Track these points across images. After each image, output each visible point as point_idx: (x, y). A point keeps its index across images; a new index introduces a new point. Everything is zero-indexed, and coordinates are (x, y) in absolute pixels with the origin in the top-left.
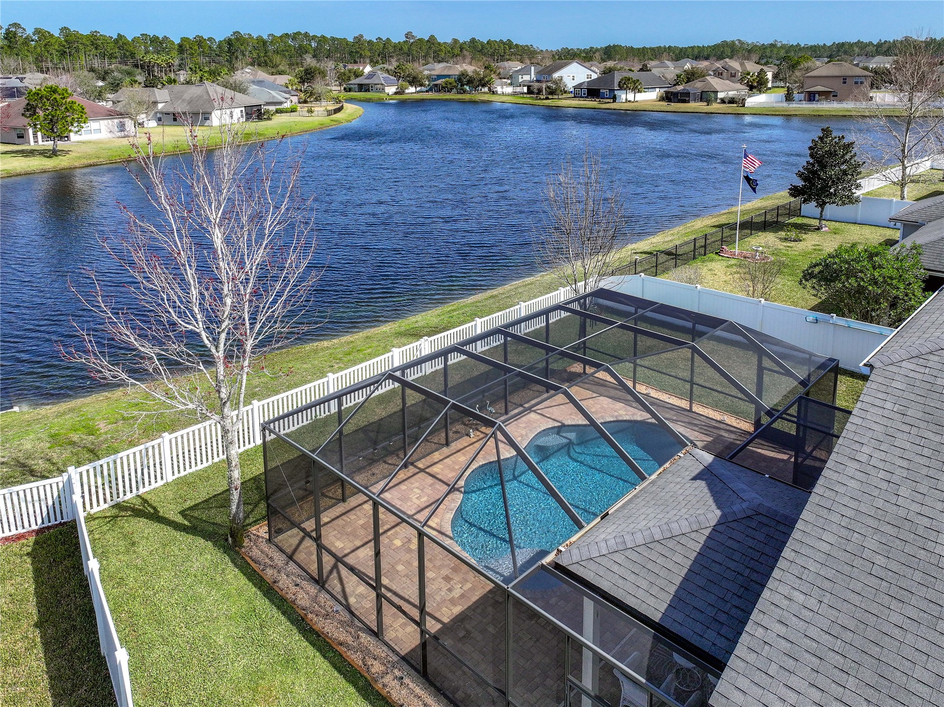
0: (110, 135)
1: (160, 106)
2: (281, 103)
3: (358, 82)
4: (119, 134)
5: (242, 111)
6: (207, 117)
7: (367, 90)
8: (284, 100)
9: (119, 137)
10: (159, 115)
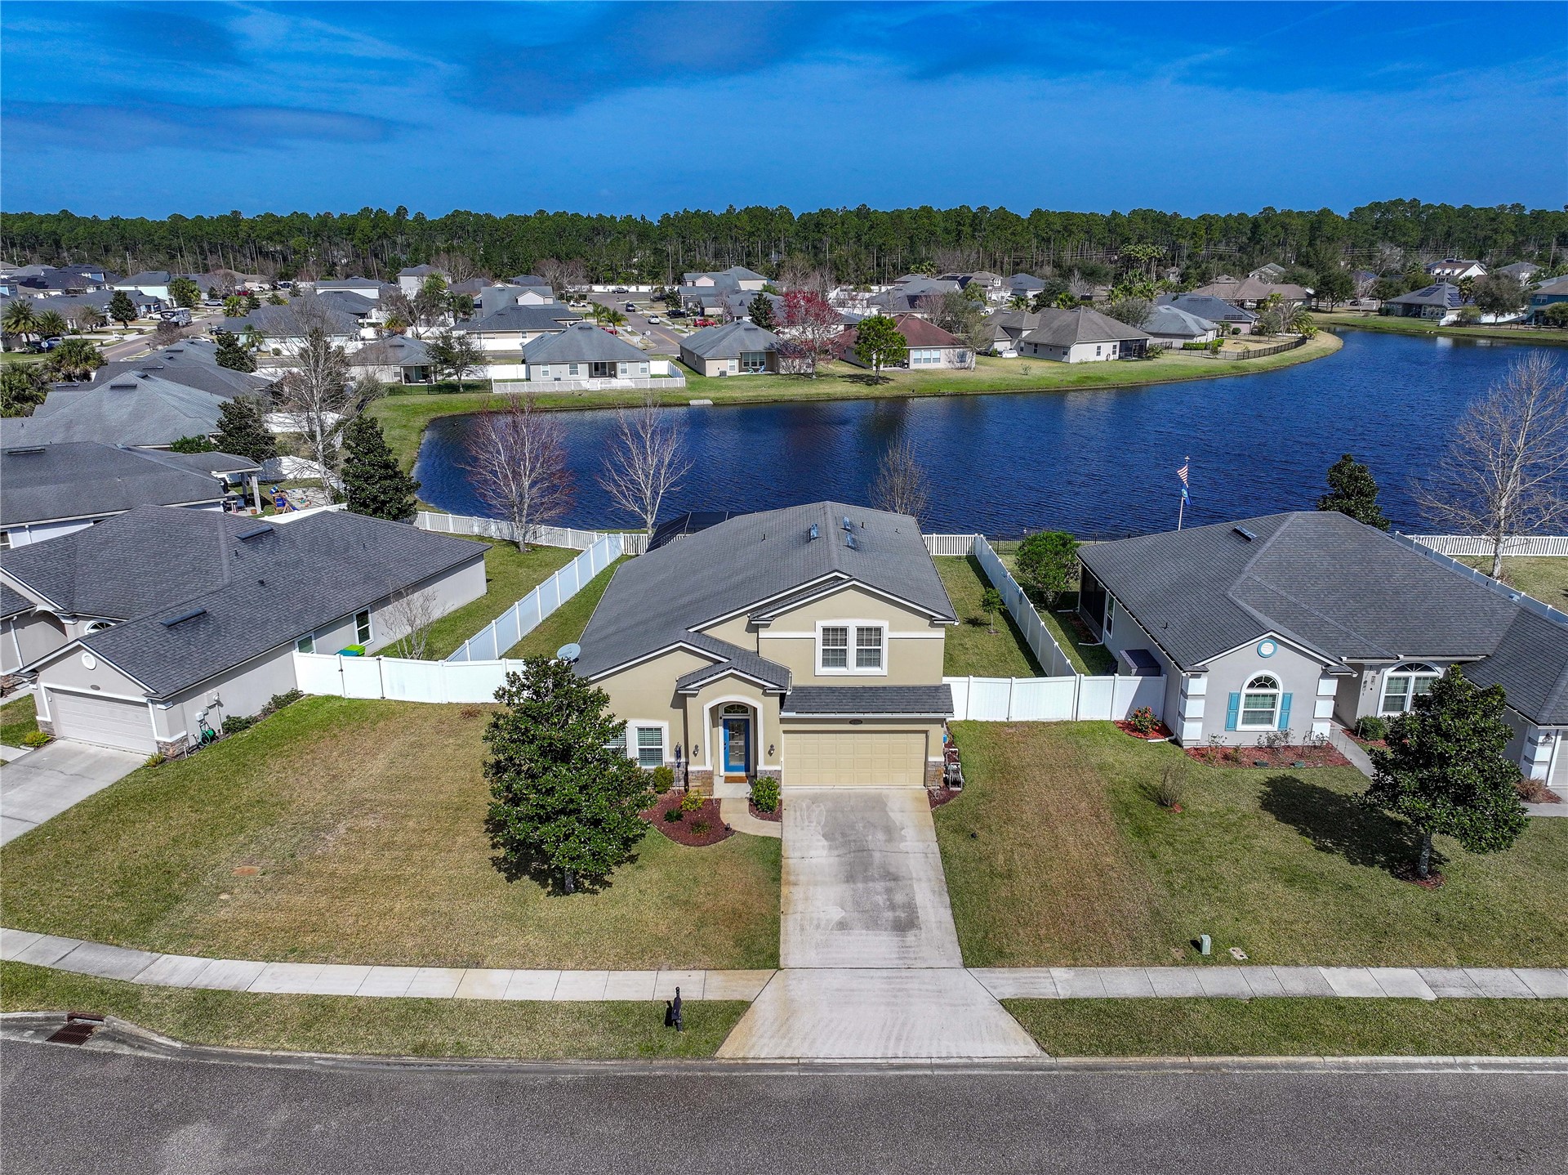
0: (950, 366)
1: (1025, 334)
2: (1192, 336)
3: (1404, 301)
4: (958, 365)
5: (1115, 347)
6: (1065, 351)
7: (1417, 315)
8: (1200, 331)
9: (958, 369)
10: (1022, 344)
